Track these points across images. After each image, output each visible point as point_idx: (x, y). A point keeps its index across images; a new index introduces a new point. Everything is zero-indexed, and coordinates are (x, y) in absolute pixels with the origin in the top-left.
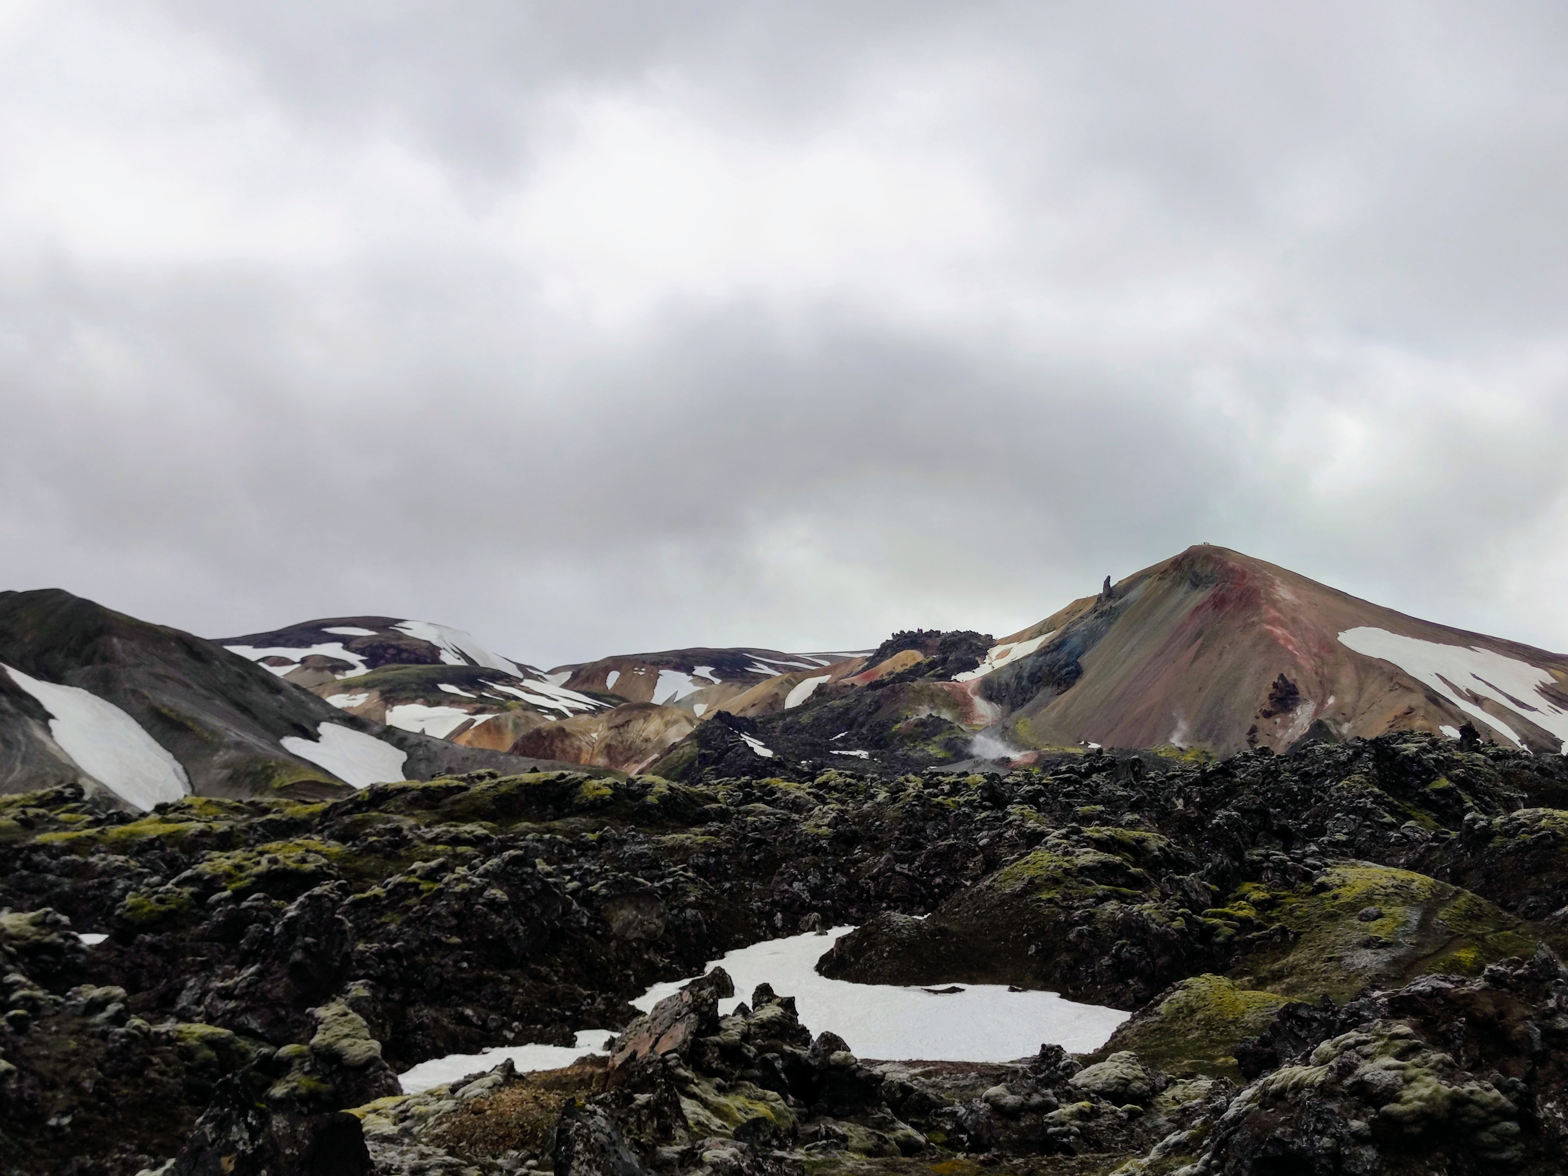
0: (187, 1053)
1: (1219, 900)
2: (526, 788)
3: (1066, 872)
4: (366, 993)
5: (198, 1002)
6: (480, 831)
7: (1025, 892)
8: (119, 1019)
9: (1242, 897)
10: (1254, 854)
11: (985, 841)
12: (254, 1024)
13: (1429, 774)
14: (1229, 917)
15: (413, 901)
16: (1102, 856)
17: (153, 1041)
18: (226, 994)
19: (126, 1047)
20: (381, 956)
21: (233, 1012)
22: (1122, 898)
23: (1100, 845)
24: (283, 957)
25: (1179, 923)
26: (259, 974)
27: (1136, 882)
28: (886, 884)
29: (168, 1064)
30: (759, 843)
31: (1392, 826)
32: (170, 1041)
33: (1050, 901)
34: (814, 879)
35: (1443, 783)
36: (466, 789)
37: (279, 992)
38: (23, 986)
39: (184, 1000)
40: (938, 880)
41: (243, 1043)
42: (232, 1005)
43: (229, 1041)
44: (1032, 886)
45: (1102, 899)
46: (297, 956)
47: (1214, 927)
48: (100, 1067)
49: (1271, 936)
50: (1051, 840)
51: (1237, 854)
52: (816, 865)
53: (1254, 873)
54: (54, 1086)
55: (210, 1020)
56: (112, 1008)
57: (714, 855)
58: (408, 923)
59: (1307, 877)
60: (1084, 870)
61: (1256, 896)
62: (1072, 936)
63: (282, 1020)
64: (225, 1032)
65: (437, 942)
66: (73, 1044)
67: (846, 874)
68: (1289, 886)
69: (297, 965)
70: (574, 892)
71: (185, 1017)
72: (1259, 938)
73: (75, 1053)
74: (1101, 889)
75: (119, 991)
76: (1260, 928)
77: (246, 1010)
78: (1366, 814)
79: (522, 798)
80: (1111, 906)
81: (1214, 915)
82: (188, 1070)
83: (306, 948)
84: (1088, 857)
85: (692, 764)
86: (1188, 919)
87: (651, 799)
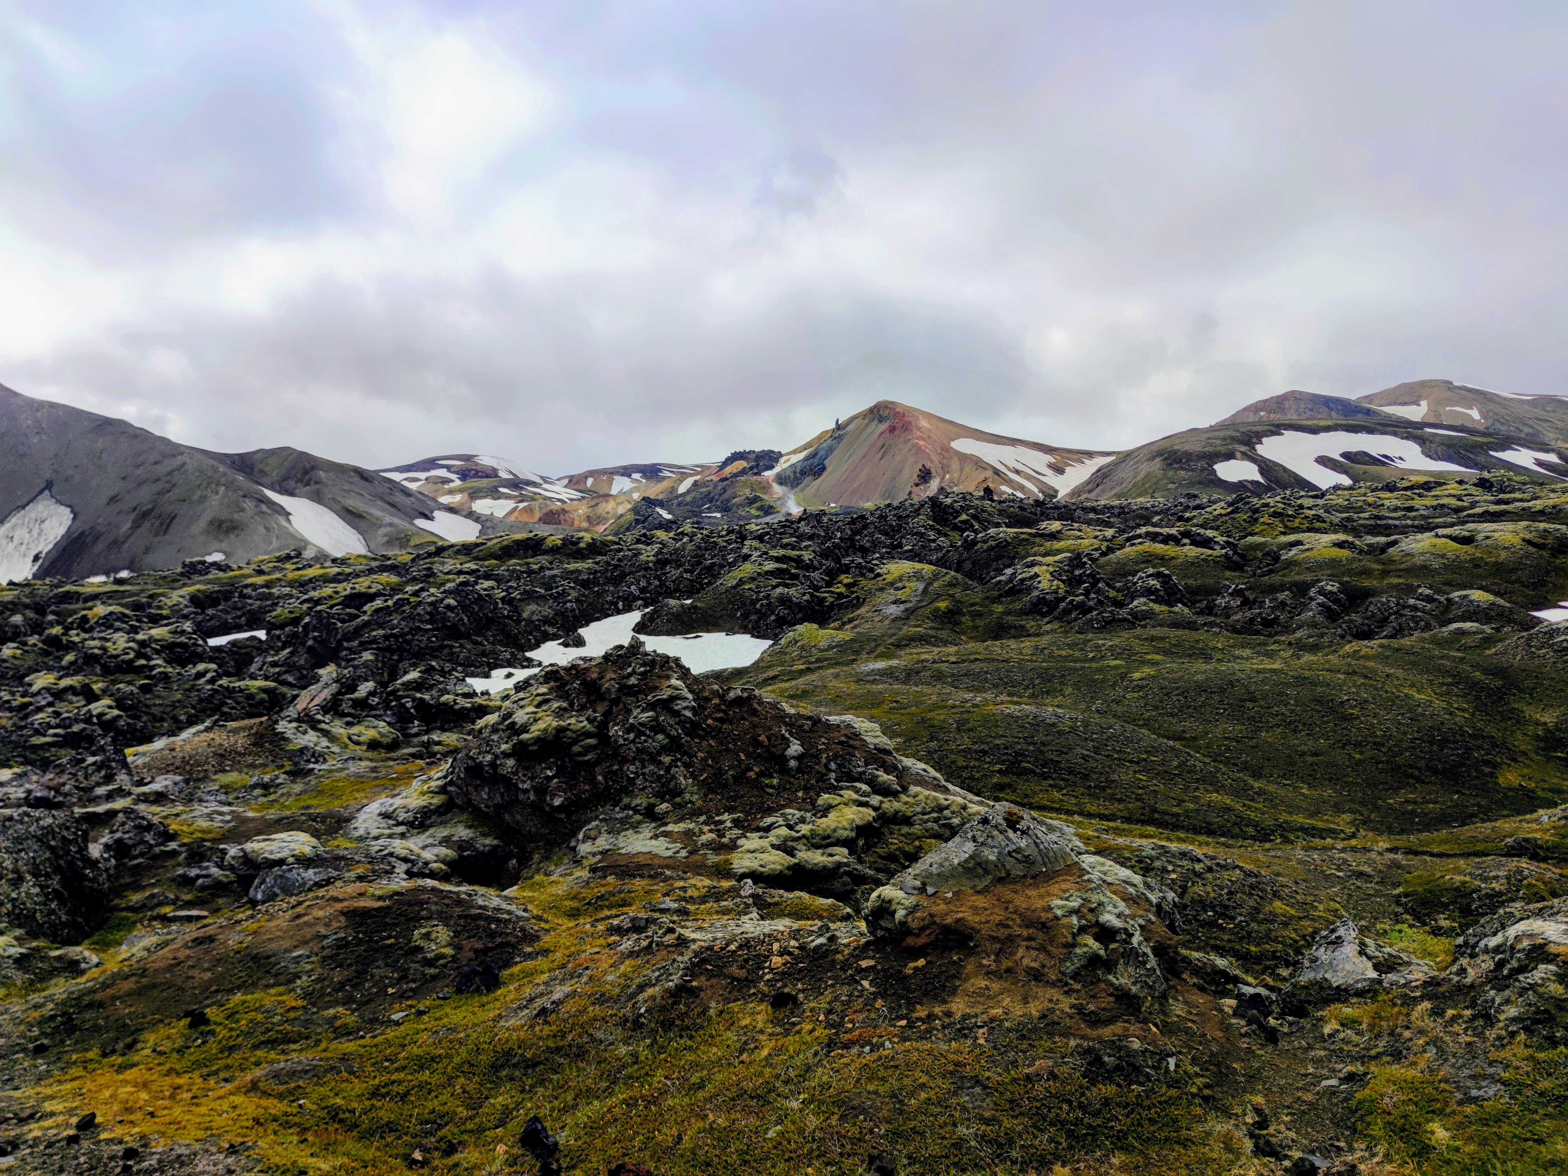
0: (251, 697)
1: (829, 584)
3: (759, 574)
4: (371, 657)
5: (260, 669)
6: (475, 567)
7: (737, 585)
8: (212, 681)
9: (839, 582)
10: (846, 561)
11: (732, 560)
12: (290, 679)
13: (958, 513)
15: (406, 608)
16: (777, 565)
17: (229, 692)
18: (274, 664)
19: (212, 696)
20: (386, 637)
21: (279, 674)
22: (787, 586)
23: (778, 559)
24: (303, 643)
25: (806, 598)
26: (292, 653)
27: (795, 577)
29: (238, 703)
31: (934, 541)
32: (241, 691)
34: (643, 584)
35: (964, 517)
36: (486, 544)
37: (302, 662)
38: (160, 666)
39: (253, 668)
41: (284, 689)
42: (277, 670)
43: (276, 689)
44: (741, 582)
45: (774, 587)
46: (310, 643)
47: (825, 598)
48: (194, 707)
50: (753, 558)
51: (838, 561)
52: (644, 576)
54: (162, 720)
55: (266, 678)
56: (209, 676)
58: (403, 619)
59: (871, 570)
60: (767, 573)
61: (846, 581)
63: (305, 676)
64: (272, 684)
65: (419, 628)
66: (179, 696)
67: (660, 580)
68: (863, 575)
69: (310, 647)
70: (502, 599)
71: (253, 677)
72: (845, 602)
73: (179, 701)
74: (775, 582)
75: (213, 666)
76: (846, 597)
77: (285, 672)
78: (922, 535)
80: (779, 590)
81: (825, 592)
82: (250, 705)
83: (314, 638)
84: (770, 566)
86: (811, 595)
87: (582, 545)
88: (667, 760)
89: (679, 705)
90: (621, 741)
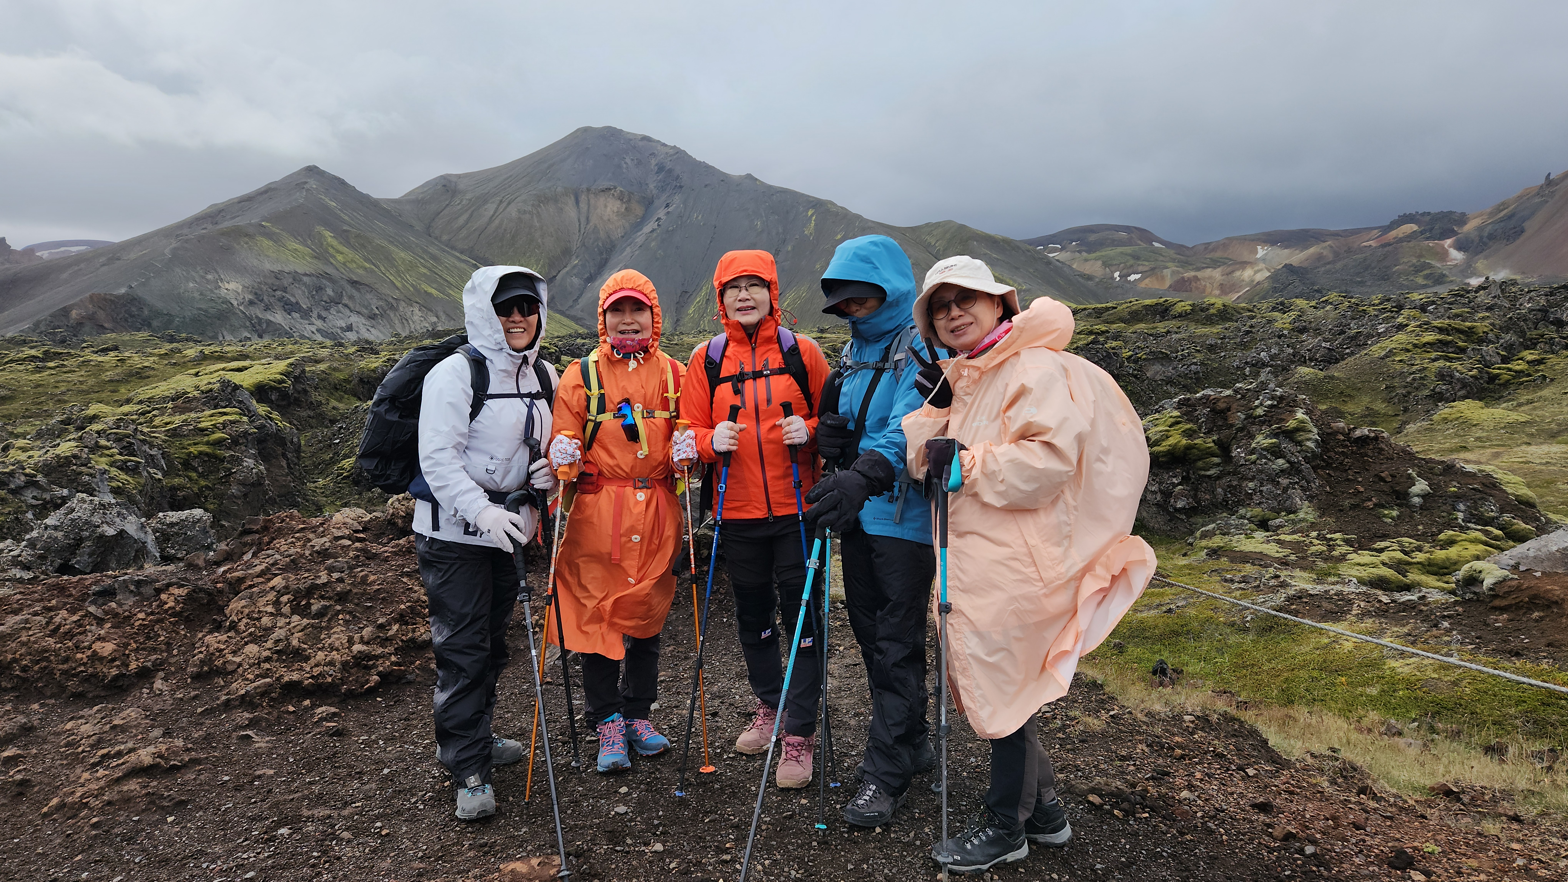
1: (1505, 360)
2: (1146, 307)
3: (1415, 346)
6: (1104, 329)
7: (1386, 356)
9: (1521, 359)
11: (1382, 330)
14: (1510, 370)
16: (1441, 336)
22: (1450, 359)
23: (1442, 330)
25: (1472, 373)
27: (1462, 350)
28: (1315, 353)
30: (1248, 332)
33: (1400, 361)
36: (1116, 308)
40: (1347, 351)
44: (1391, 354)
45: (1433, 360)
47: (1498, 375)
49: (1535, 380)
50: (1410, 328)
51: (1522, 334)
53: (1531, 345)
57: (1222, 339)
60: (1424, 345)
61: (1530, 358)
62: (1408, 380)
72: (1527, 381)
74: (1434, 354)
76: (1529, 375)
79: (1144, 312)
80: (1439, 363)
81: (1499, 369)
84: (1429, 337)
85: (1268, 292)
86: (1481, 370)
87: (1213, 311)
88: (1284, 481)
89: (1301, 436)
90: (1242, 462)
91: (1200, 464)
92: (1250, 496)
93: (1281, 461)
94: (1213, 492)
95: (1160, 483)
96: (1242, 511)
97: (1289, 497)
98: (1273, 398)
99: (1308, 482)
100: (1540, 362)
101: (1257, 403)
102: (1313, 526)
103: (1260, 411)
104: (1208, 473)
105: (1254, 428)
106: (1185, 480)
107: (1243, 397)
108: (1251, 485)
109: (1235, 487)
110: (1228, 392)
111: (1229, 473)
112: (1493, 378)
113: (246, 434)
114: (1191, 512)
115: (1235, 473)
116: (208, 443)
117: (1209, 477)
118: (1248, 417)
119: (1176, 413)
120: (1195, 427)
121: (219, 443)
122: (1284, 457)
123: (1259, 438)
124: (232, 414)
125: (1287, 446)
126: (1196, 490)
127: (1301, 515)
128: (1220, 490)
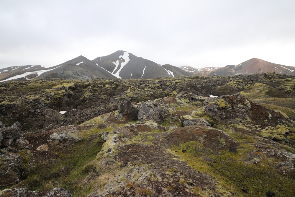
53: (249, 84)
91: (228, 109)
92: (237, 116)
93: (244, 110)
94: (230, 114)
95: (220, 113)
96: (236, 119)
97: (246, 117)
98: (241, 97)
99: (249, 114)
100: (250, 86)
101: (238, 98)
102: (251, 123)
103: (239, 100)
104: (229, 111)
105: (238, 103)
106: (225, 112)
107: (235, 97)
108: (238, 114)
109: (235, 114)
110: (232, 95)
111: (233, 111)
112: (244, 88)
113: (66, 94)
114: (226, 118)
115: (234, 111)
116: (60, 96)
117: (229, 112)
118: (237, 101)
119: (223, 99)
120: (226, 102)
121: (61, 96)
122: (245, 109)
123: (239, 105)
124: (64, 91)
125: (245, 107)
126: (227, 114)
127: (248, 120)
128: (232, 114)
